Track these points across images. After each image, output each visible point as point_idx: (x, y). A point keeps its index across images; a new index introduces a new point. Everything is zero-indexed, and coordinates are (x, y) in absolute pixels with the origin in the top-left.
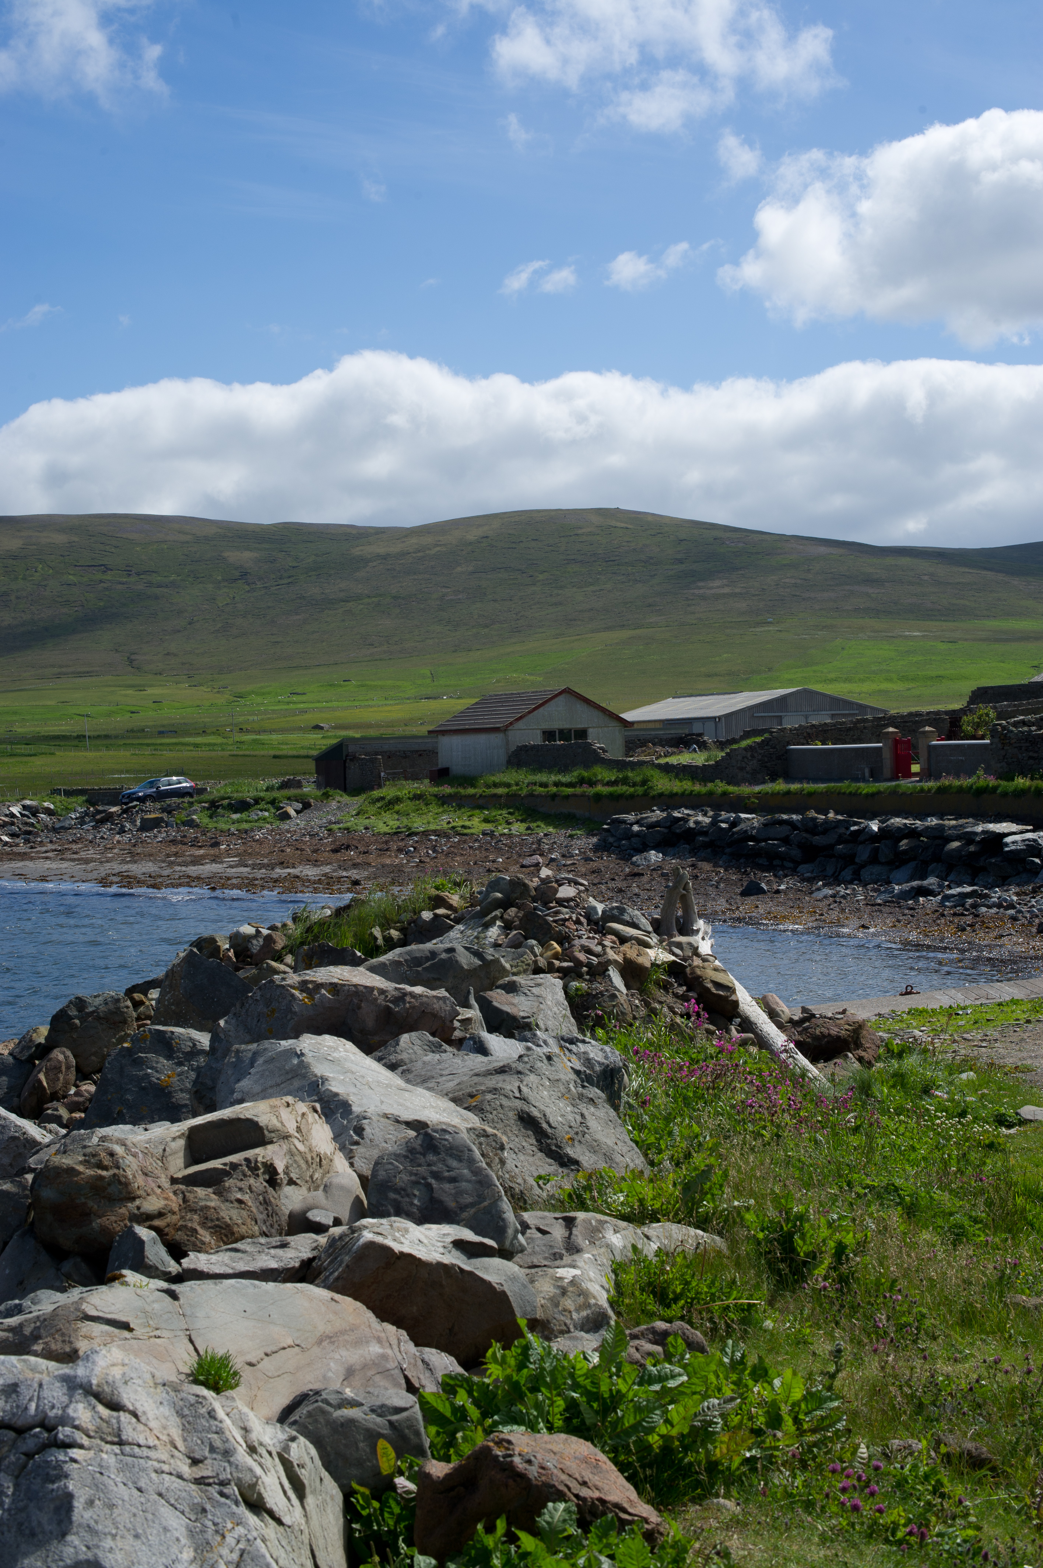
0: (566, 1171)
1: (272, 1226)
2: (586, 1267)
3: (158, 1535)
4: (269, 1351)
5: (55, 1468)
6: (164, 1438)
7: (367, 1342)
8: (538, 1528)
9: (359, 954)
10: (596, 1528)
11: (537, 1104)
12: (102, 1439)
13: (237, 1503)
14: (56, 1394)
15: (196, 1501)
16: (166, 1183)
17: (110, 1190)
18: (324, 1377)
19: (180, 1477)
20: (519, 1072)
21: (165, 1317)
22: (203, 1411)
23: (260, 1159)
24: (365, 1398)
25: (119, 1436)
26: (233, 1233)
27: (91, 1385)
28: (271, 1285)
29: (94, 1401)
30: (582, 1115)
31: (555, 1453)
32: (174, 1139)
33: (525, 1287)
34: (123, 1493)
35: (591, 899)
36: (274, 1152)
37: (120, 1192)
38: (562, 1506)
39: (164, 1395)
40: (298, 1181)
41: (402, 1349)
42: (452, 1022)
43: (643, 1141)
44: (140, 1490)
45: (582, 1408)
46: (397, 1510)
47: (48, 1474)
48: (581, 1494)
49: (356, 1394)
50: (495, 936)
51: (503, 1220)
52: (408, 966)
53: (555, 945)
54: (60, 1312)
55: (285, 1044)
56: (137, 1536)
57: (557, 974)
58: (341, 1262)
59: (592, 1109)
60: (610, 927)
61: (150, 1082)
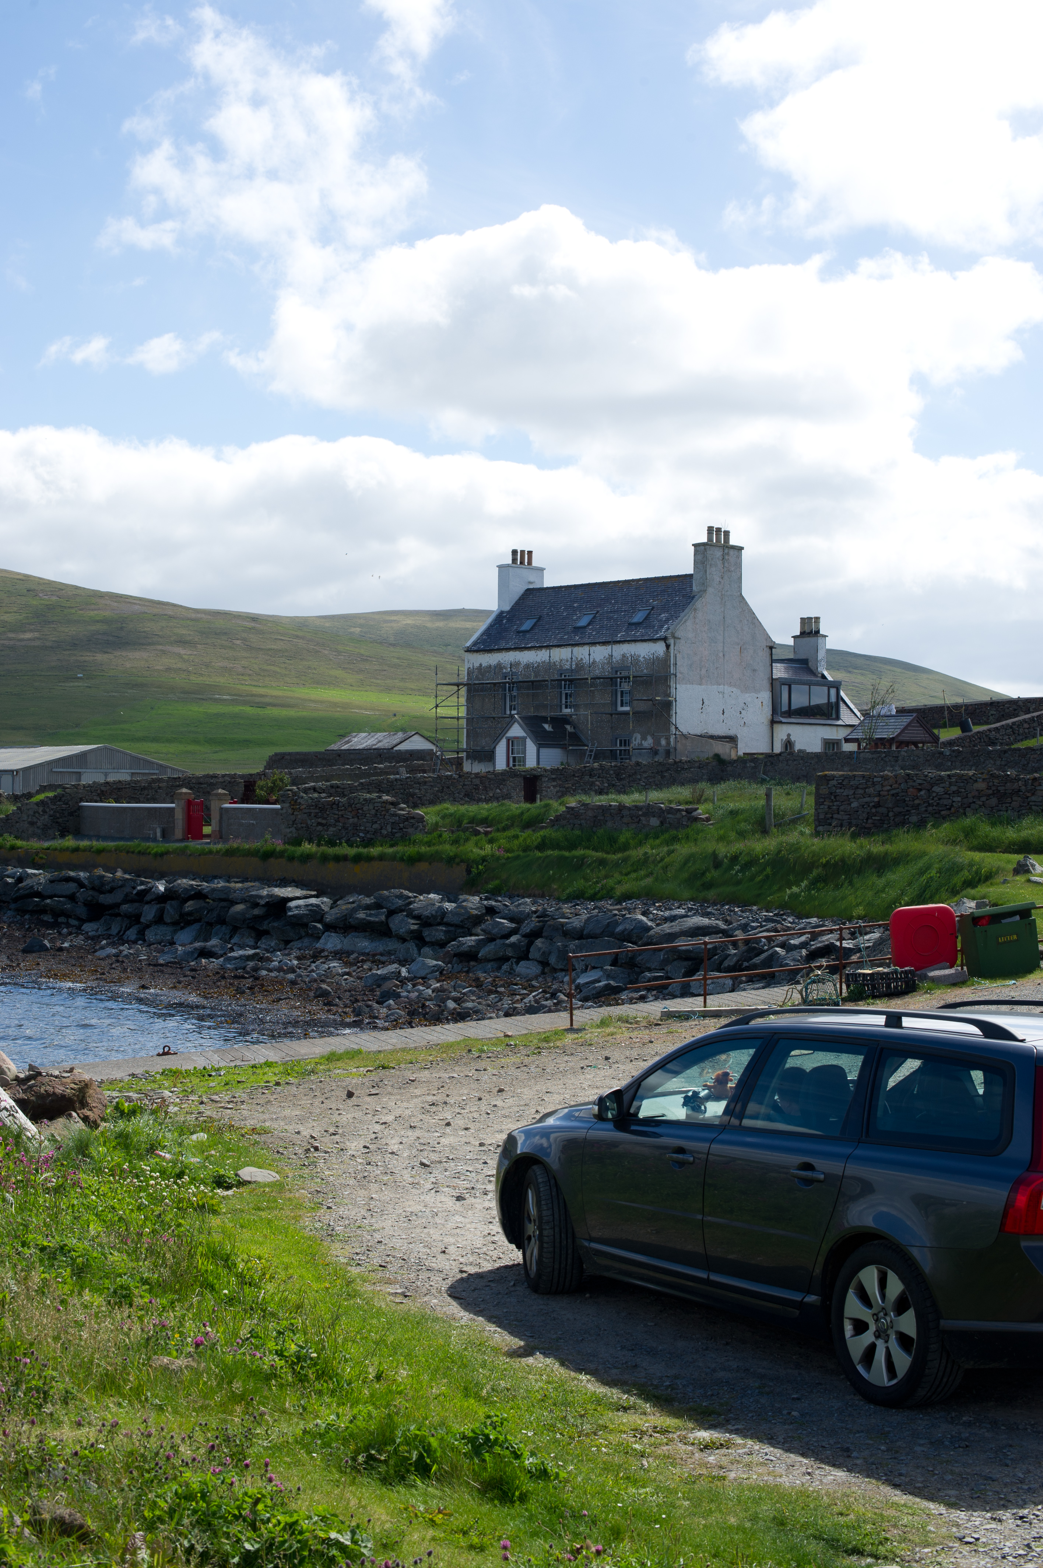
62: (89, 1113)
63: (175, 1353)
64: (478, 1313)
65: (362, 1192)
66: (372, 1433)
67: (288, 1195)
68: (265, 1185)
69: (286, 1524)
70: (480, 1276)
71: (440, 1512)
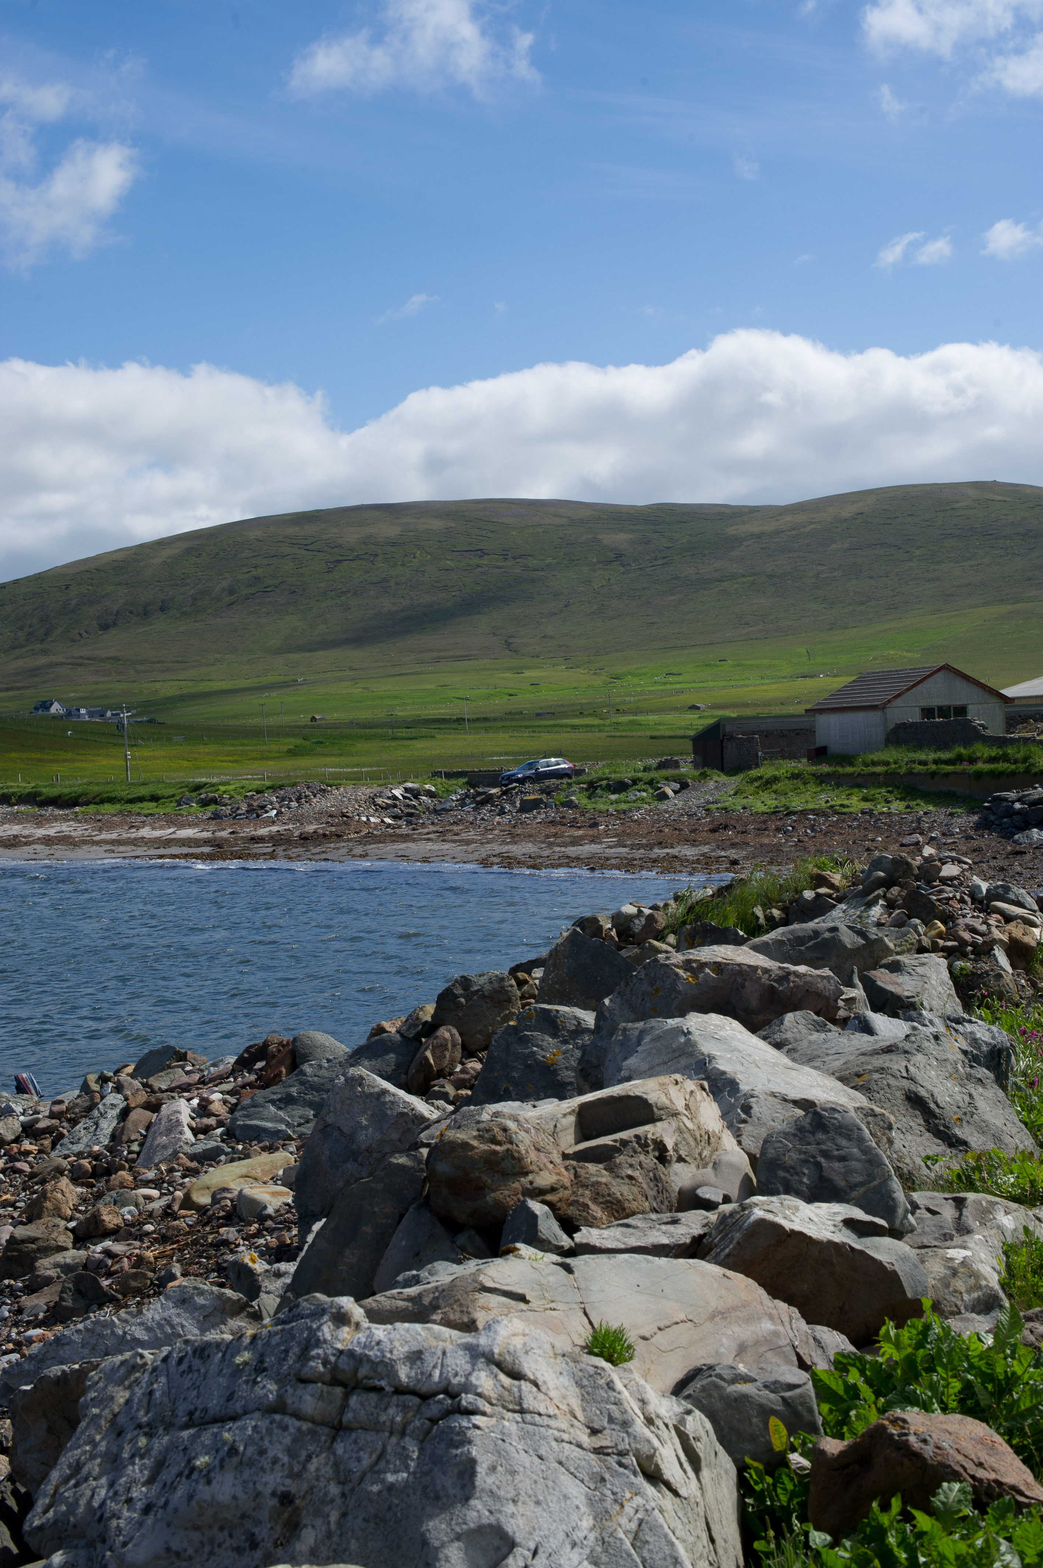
0: (954, 1151)
1: (662, 1202)
2: (977, 1248)
3: (559, 1501)
4: (662, 1326)
5: (458, 1434)
6: (564, 1407)
7: (759, 1319)
8: (933, 1507)
9: (741, 933)
10: (993, 1509)
11: (924, 1084)
12: (504, 1407)
13: (635, 1474)
14: (459, 1362)
15: (595, 1470)
16: (558, 1159)
17: (503, 1165)
18: (717, 1352)
19: (579, 1446)
20: (906, 1052)
21: (560, 1290)
22: (602, 1382)
23: (650, 1136)
24: (758, 1374)
25: (520, 1404)
26: (624, 1209)
27: (493, 1354)
28: (663, 1261)
29: (496, 1370)
30: (970, 1095)
31: (950, 1434)
32: (565, 1115)
33: (916, 1266)
34: (524, 1459)
35: (975, 877)
36: (663, 1129)
37: (514, 1167)
38: (957, 1486)
39: (564, 1365)
40: (687, 1159)
41: (794, 1326)
42: (836, 1001)
43: (1033, 1122)
44: (540, 1457)
45: (976, 1389)
46: (790, 1487)
47: (451, 1439)
48: (977, 1475)
49: (749, 1370)
50: (878, 916)
51: (893, 1199)
52: (791, 945)
53: (939, 924)
54: (458, 1283)
55: (672, 1022)
56: (538, 1503)
57: (941, 954)
58: (732, 1239)
59: (981, 1089)
60: (995, 906)
61: (536, 1060)
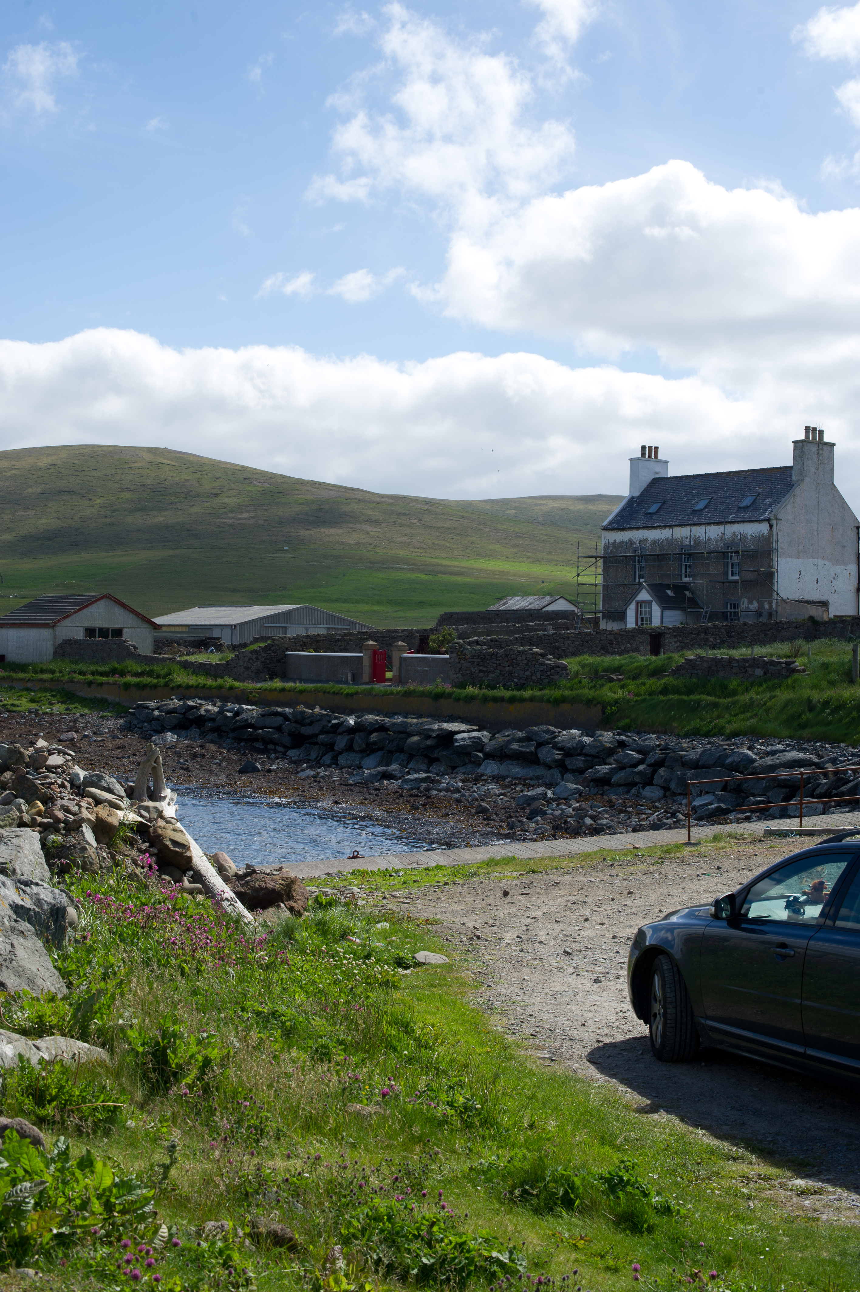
30: (12, 945)
35: (76, 767)
43: (65, 968)
53: (39, 804)
57: (38, 829)
59: (22, 940)
60: (89, 791)
62: (294, 904)
63: (365, 1101)
64: (612, 1076)
65: (516, 974)
66: (526, 1172)
67: (455, 975)
68: (437, 966)
69: (457, 1243)
70: (613, 1045)
71: (582, 1238)
